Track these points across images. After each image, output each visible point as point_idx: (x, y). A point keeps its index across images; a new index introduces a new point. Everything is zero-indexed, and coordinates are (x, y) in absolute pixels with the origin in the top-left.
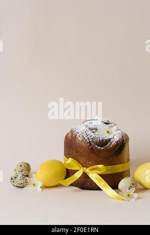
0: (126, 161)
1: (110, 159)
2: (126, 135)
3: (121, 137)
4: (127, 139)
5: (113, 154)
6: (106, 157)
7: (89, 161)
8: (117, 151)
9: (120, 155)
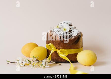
0: (81, 47)
1: (72, 46)
2: (81, 33)
3: (78, 34)
4: (82, 35)
5: (74, 43)
6: (70, 45)
7: (60, 47)
8: (76, 41)
9: (77, 44)
